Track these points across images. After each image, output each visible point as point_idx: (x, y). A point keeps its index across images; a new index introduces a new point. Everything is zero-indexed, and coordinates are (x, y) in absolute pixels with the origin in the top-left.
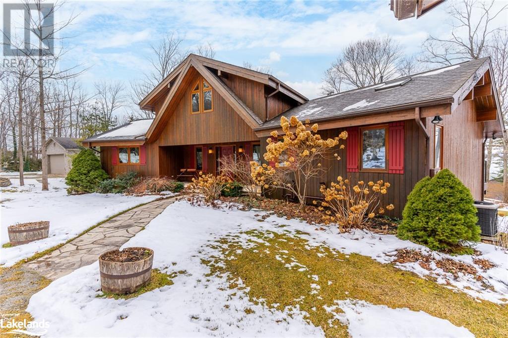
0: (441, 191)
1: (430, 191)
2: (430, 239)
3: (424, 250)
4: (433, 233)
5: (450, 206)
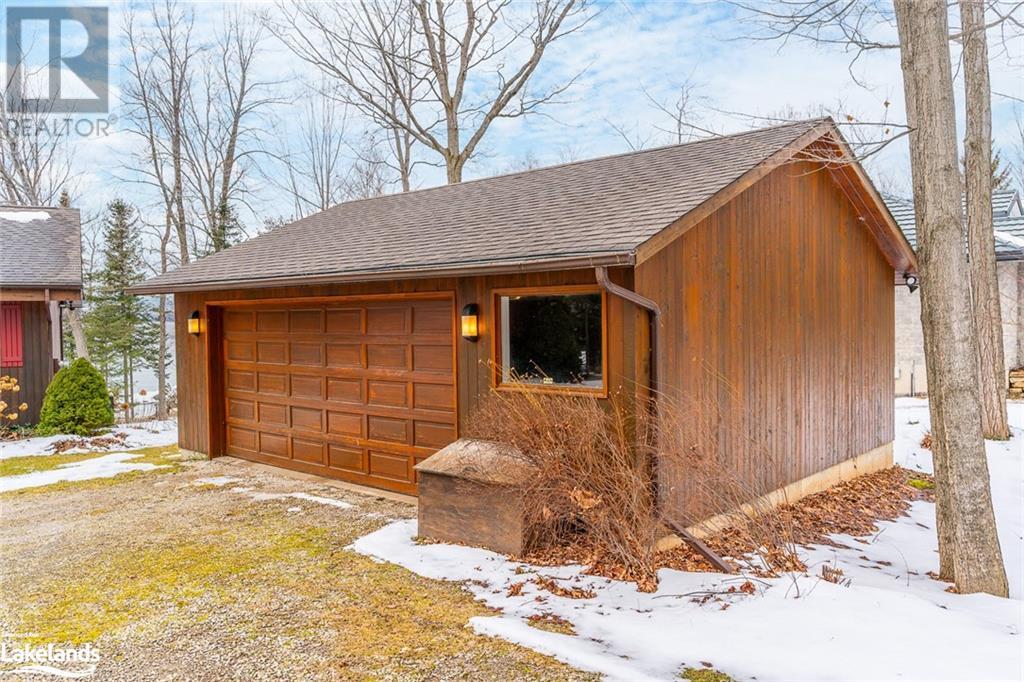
0: (84, 379)
1: (73, 380)
2: (79, 427)
3: (76, 438)
4: (81, 420)
5: (92, 393)
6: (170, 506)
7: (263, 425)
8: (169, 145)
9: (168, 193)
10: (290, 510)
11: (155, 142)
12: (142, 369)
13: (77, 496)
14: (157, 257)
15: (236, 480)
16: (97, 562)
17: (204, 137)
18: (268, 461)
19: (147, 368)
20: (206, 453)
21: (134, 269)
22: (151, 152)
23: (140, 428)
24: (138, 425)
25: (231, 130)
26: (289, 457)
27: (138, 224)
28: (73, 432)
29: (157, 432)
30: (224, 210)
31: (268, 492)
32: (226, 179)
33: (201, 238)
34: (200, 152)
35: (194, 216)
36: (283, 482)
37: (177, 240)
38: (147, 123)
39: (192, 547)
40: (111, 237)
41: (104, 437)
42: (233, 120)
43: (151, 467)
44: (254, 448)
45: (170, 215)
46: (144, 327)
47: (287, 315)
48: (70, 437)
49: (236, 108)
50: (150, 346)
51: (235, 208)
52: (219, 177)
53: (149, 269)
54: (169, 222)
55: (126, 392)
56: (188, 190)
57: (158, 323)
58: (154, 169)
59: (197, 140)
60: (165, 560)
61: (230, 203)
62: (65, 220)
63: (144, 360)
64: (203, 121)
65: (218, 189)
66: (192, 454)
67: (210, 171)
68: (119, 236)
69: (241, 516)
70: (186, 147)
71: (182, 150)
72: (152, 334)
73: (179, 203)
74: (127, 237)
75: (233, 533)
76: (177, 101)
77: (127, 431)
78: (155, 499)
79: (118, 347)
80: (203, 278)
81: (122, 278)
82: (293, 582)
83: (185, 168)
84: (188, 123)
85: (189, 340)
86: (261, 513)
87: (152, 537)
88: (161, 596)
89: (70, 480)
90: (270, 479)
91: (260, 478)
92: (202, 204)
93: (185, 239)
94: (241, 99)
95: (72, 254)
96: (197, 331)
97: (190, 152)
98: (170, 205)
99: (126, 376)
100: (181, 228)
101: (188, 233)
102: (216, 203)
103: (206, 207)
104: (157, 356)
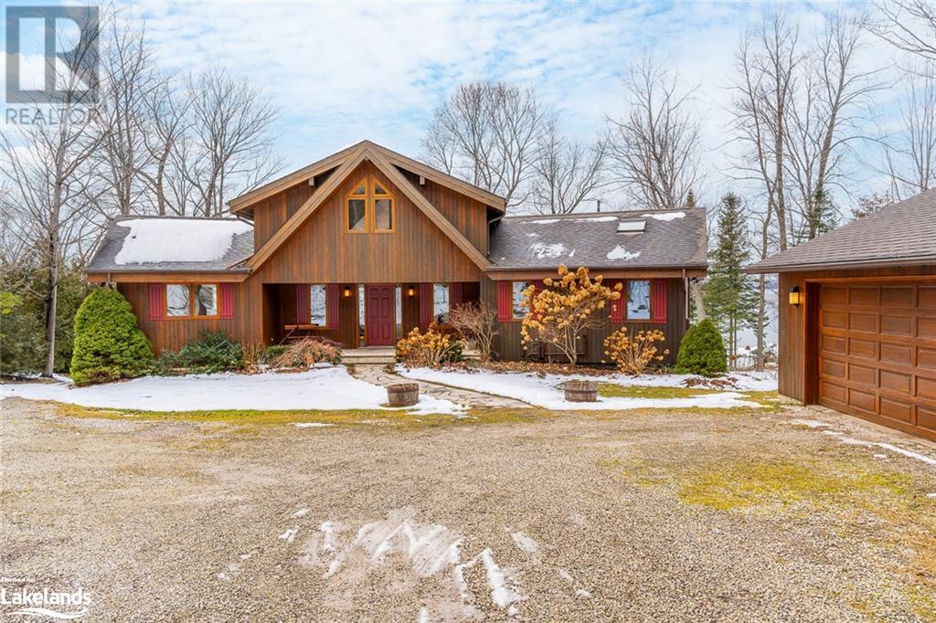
3: (701, 377)
5: (712, 345)
6: (772, 435)
7: (852, 383)
8: (772, 145)
9: (771, 185)
10: (876, 456)
11: (762, 144)
12: (745, 329)
13: (705, 418)
14: (760, 238)
15: (827, 425)
16: (724, 463)
17: (804, 133)
18: (856, 414)
19: (748, 328)
20: (801, 401)
21: (740, 247)
22: (758, 153)
23: (746, 375)
24: (745, 373)
25: (828, 124)
26: (877, 412)
27: (746, 213)
28: (699, 373)
29: (759, 380)
30: (820, 195)
31: (856, 439)
32: (822, 168)
33: (797, 219)
34: (800, 146)
35: (792, 201)
36: (870, 433)
37: (777, 223)
38: (755, 130)
39: (792, 467)
40: (724, 224)
41: (720, 379)
42: (831, 113)
43: (756, 405)
44: (844, 402)
45: (771, 201)
46: (747, 295)
47: (879, 292)
48: (696, 376)
49: (834, 103)
50: (751, 310)
51: (830, 192)
52: (816, 167)
53: (753, 248)
54: (770, 209)
55: (731, 346)
56: (788, 180)
57: (759, 291)
58: (760, 166)
59: (797, 136)
60: (772, 471)
61: (826, 187)
62: (695, 216)
63: (746, 322)
64: (803, 119)
65: (815, 177)
66: (789, 400)
67: (808, 162)
68: (729, 222)
69: (831, 453)
70: (787, 144)
71: (784, 146)
72: (753, 300)
73: (780, 191)
74: (736, 222)
75: (824, 463)
76: (781, 107)
77: (737, 377)
78: (762, 429)
79: (727, 310)
80: (804, 261)
81: (731, 256)
82: (877, 508)
83: (786, 162)
84: (789, 123)
85: (790, 310)
86: (849, 454)
87: (761, 455)
88: (770, 494)
89: (700, 406)
90: (857, 429)
91: (849, 427)
92: (799, 191)
93: (784, 222)
94: (840, 93)
95: (701, 243)
96: (797, 302)
97: (791, 147)
98: (771, 193)
99: (731, 334)
100: (781, 214)
101: (787, 216)
102: (813, 190)
103: (804, 193)
104: (757, 319)
